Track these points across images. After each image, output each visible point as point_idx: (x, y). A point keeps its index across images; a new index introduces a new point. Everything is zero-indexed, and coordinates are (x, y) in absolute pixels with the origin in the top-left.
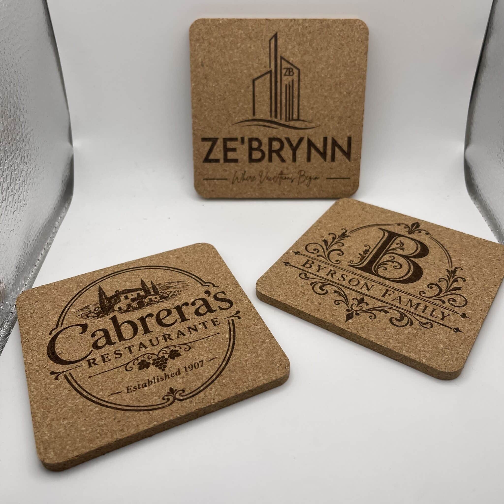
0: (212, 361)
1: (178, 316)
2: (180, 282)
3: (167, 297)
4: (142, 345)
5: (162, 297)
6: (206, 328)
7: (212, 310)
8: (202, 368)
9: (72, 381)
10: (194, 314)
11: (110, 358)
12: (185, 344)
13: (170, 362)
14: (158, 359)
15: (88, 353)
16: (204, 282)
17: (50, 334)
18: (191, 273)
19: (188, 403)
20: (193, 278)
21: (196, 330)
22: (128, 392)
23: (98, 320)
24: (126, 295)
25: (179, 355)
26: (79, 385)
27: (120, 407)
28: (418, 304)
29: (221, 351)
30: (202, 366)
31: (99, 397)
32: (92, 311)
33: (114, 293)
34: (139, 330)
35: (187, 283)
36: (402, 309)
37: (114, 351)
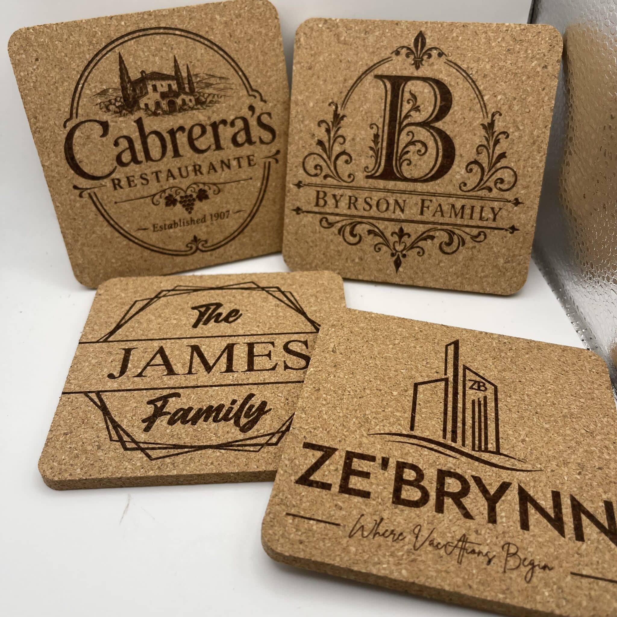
0: (238, 214)
1: (212, 140)
2: (223, 78)
3: (204, 103)
4: (170, 174)
5: (198, 102)
6: (240, 167)
7: (251, 140)
8: (227, 220)
9: (98, 204)
10: (231, 142)
11: (136, 182)
12: (215, 184)
13: (198, 205)
14: (186, 196)
15: (111, 169)
16: (251, 87)
17: (65, 126)
19: (209, 256)
20: (240, 76)
21: (229, 167)
22: (154, 231)
23: (121, 119)
24: (154, 83)
25: (207, 197)
26: (105, 210)
27: (146, 245)
28: (463, 207)
29: (249, 203)
30: (227, 217)
31: (127, 230)
32: (113, 101)
33: (139, 76)
34: (168, 149)
35: (231, 82)
36: (448, 224)
37: (140, 173)
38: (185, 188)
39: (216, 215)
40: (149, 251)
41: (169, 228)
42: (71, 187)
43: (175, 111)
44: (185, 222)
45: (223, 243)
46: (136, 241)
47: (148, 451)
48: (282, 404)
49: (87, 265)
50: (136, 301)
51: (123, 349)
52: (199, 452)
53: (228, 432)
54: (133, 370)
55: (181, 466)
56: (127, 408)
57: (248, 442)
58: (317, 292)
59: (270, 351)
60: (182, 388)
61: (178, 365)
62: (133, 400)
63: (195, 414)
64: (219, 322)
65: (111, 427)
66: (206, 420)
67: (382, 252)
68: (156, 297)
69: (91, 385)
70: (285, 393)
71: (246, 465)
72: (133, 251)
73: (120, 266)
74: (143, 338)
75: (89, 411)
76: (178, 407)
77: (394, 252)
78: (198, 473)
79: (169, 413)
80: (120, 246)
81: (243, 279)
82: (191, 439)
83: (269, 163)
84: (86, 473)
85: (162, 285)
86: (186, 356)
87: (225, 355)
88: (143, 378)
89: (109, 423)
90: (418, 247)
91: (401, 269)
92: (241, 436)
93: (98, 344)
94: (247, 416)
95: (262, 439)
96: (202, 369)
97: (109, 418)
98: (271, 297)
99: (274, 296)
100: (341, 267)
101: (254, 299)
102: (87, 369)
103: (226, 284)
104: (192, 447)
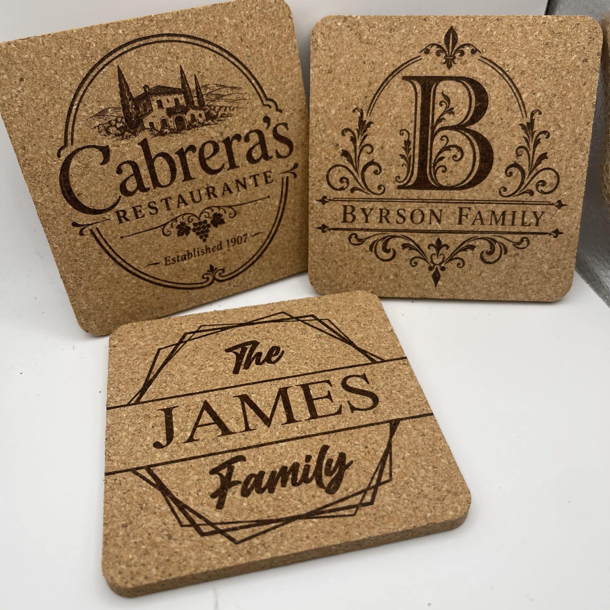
0: (256, 237)
1: (226, 158)
2: (235, 88)
3: (215, 117)
4: (181, 200)
5: (209, 116)
6: (256, 185)
7: (267, 155)
8: (245, 244)
9: (101, 241)
10: (245, 158)
11: (143, 212)
12: (230, 207)
13: (213, 231)
14: (200, 223)
15: (115, 199)
16: (265, 96)
17: (59, 156)
19: (227, 285)
20: (253, 84)
21: (245, 186)
22: (166, 265)
23: (123, 142)
24: (159, 98)
25: (222, 222)
26: (110, 247)
27: (158, 282)
28: (504, 213)
29: (267, 224)
30: (245, 242)
31: (135, 266)
32: (114, 122)
33: (142, 91)
34: (178, 172)
35: (244, 92)
36: (488, 232)
37: (147, 202)
38: (198, 215)
39: (233, 240)
40: (162, 288)
41: (182, 260)
42: (70, 225)
43: (183, 128)
44: (200, 251)
45: (241, 270)
46: (147, 278)
47: (229, 533)
48: (363, 454)
49: (93, 311)
50: (159, 350)
51: (162, 410)
52: (289, 525)
53: (314, 496)
54: (181, 434)
55: (274, 546)
56: (189, 483)
57: (340, 505)
58: (357, 316)
59: (329, 392)
60: (244, 449)
61: (231, 421)
62: (193, 472)
63: (269, 480)
64: (261, 364)
65: (176, 509)
66: (284, 485)
67: (418, 266)
68: (181, 341)
69: (137, 459)
70: (362, 440)
71: (347, 533)
72: (144, 289)
73: (130, 307)
74: (181, 393)
75: (145, 492)
76: (248, 472)
77: (432, 265)
78: (295, 551)
79: (239, 482)
80: (129, 285)
81: (272, 310)
82: (274, 510)
83: (287, 177)
84: (163, 572)
85: (183, 327)
86: (236, 409)
87: (280, 402)
88: (196, 442)
89: (173, 505)
90: (458, 258)
91: (440, 283)
92: (330, 499)
93: (130, 408)
94: (329, 473)
95: (354, 498)
96: (260, 423)
97: (170, 498)
98: (310, 327)
99: (312, 326)
100: (374, 285)
101: (292, 332)
102: (126, 440)
103: (255, 318)
104: (278, 520)
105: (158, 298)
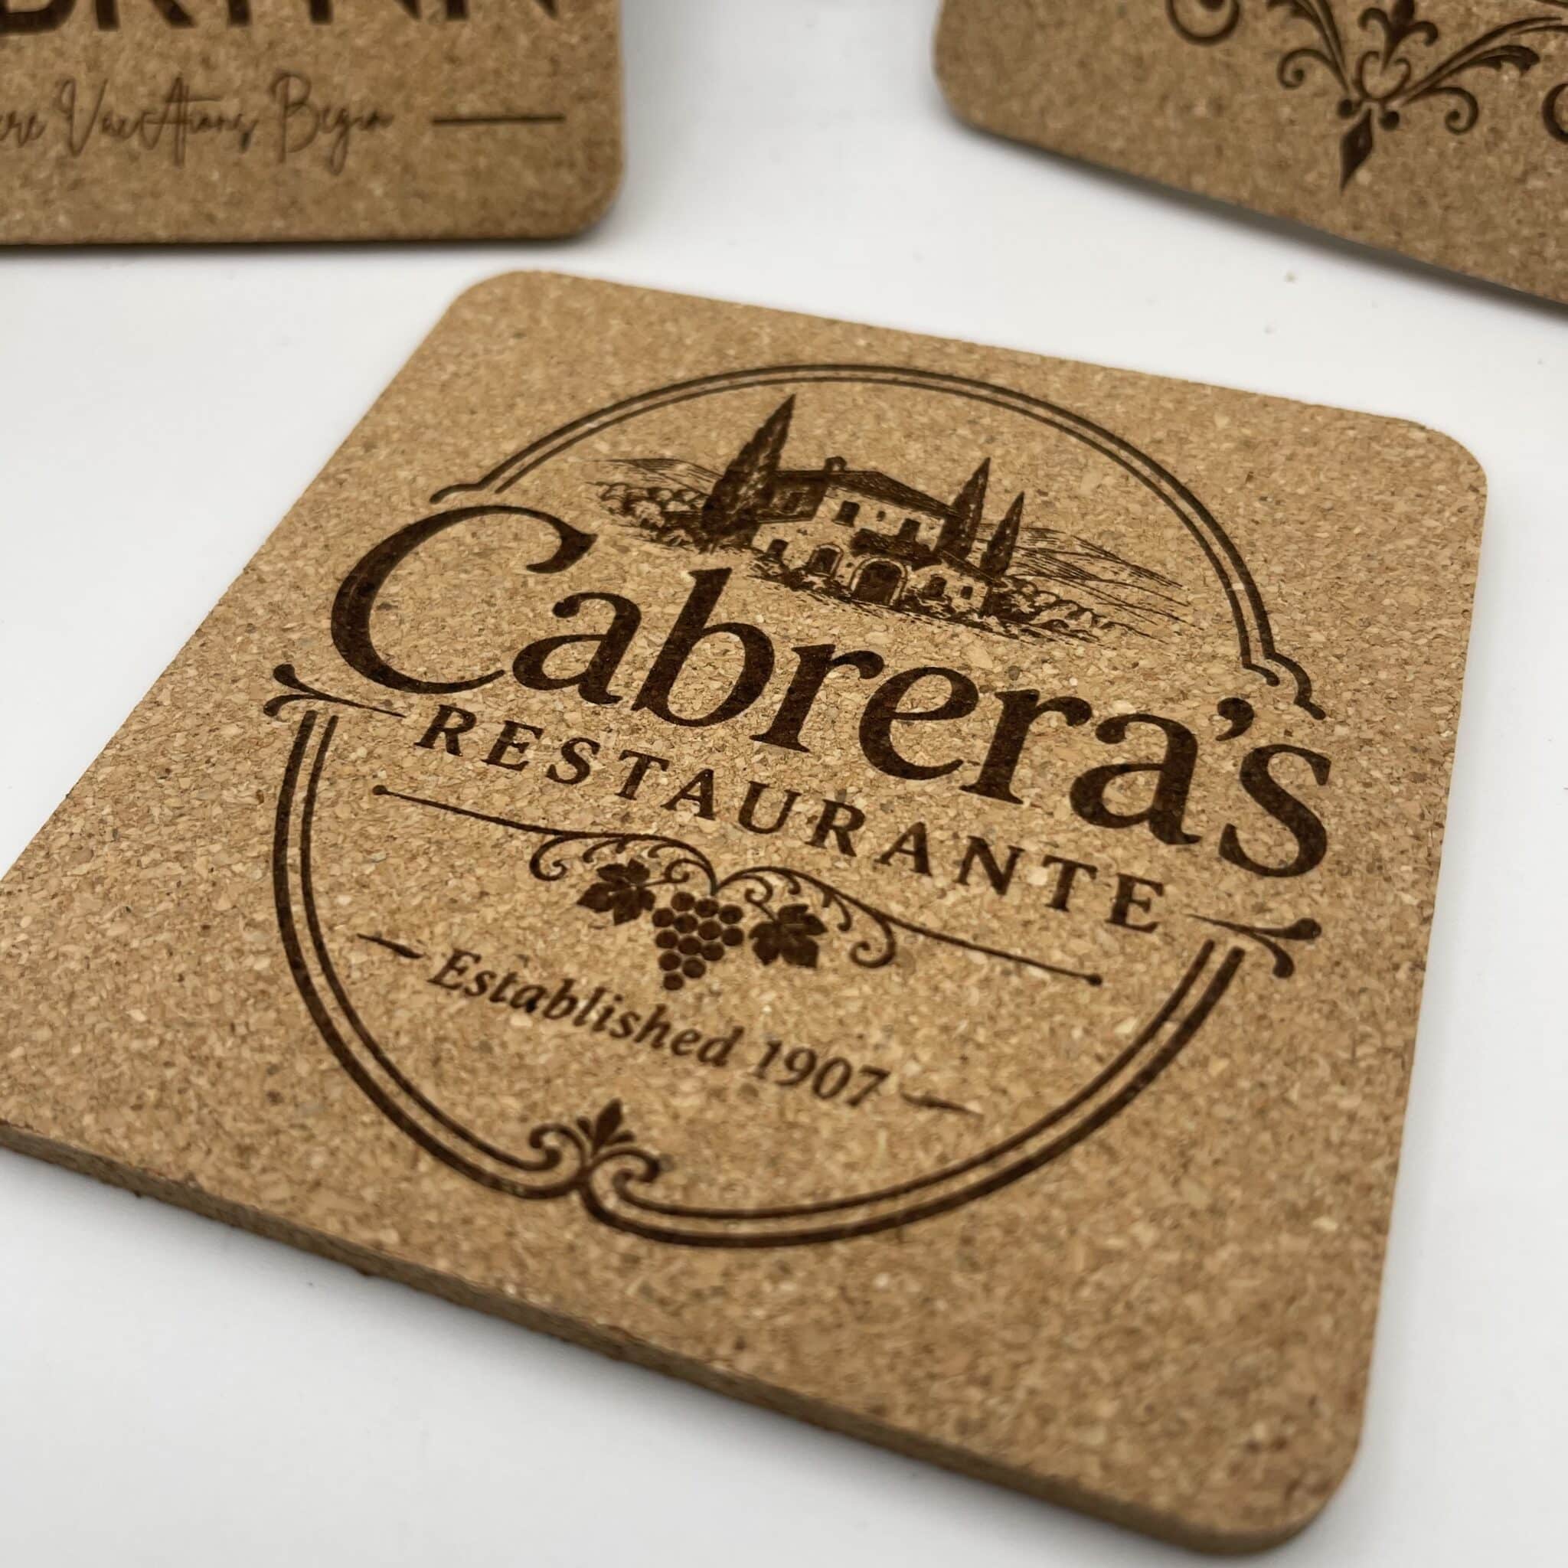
0: (924, 1116)
1: (981, 750)
3: (1020, 618)
4: (702, 788)
5: (999, 607)
6: (1060, 903)
7: (1177, 824)
8: (847, 1114)
9: (307, 763)
10: (1067, 787)
11: (530, 754)
12: (883, 919)
13: (739, 962)
14: (707, 908)
15: (476, 673)
16: (1269, 643)
17: (436, 498)
18: (1246, 558)
19: (615, 1261)
20: (1232, 596)
21: (1000, 882)
22: (437, 981)
24: (857, 499)
25: (806, 956)
26: (310, 800)
27: (343, 1027)
29: (1020, 1091)
30: (854, 1102)
31: (323, 912)
32: (666, 495)
33: (816, 464)
34: (760, 703)
38: (720, 874)
39: (801, 1062)
41: (514, 1004)
42: (270, 667)
43: (880, 599)
44: (620, 1011)
46: (319, 981)
72: (261, 1019)
73: (141, 1055)
80: (229, 967)
83: (1237, 955)
105: (274, 1098)
